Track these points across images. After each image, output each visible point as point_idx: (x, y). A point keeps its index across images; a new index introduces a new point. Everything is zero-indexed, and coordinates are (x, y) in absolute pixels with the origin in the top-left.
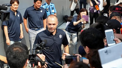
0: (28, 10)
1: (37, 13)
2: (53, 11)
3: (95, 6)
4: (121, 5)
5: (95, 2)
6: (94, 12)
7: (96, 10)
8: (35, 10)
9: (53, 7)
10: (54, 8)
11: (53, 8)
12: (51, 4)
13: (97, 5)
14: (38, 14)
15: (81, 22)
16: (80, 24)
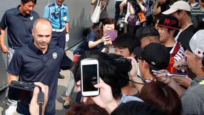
0: (9, 14)
1: (23, 20)
2: (65, 19)
3: (139, 14)
4: (179, 14)
5: (139, 6)
6: (136, 24)
7: (140, 21)
8: (20, 14)
9: (65, 11)
10: (67, 14)
11: (65, 14)
12: (63, 6)
13: (142, 12)
14: (25, 22)
15: (102, 43)
16: (101, 45)
